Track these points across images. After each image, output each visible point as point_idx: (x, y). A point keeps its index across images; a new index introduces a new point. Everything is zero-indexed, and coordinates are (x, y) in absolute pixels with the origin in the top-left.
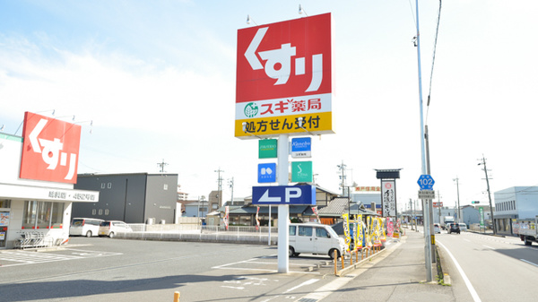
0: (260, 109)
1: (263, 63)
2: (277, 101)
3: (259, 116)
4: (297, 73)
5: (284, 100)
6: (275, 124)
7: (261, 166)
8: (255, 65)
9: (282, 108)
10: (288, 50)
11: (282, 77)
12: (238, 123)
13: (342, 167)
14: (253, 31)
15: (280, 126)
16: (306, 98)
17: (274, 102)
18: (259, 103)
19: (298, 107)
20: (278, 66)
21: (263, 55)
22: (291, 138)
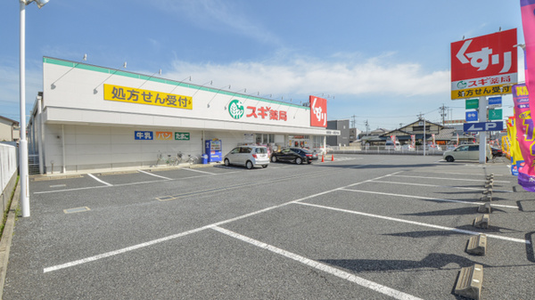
0: (468, 84)
1: (470, 59)
2: (480, 79)
3: (467, 88)
4: (493, 63)
5: (485, 78)
6: (478, 92)
7: (467, 113)
8: (464, 61)
9: (483, 82)
10: (486, 51)
11: (483, 66)
12: (453, 92)
13: (443, 109)
14: (462, 43)
15: (482, 92)
16: (499, 77)
17: (477, 80)
18: (467, 81)
19: (494, 81)
20: (479, 61)
21: (469, 55)
22: (487, 98)
